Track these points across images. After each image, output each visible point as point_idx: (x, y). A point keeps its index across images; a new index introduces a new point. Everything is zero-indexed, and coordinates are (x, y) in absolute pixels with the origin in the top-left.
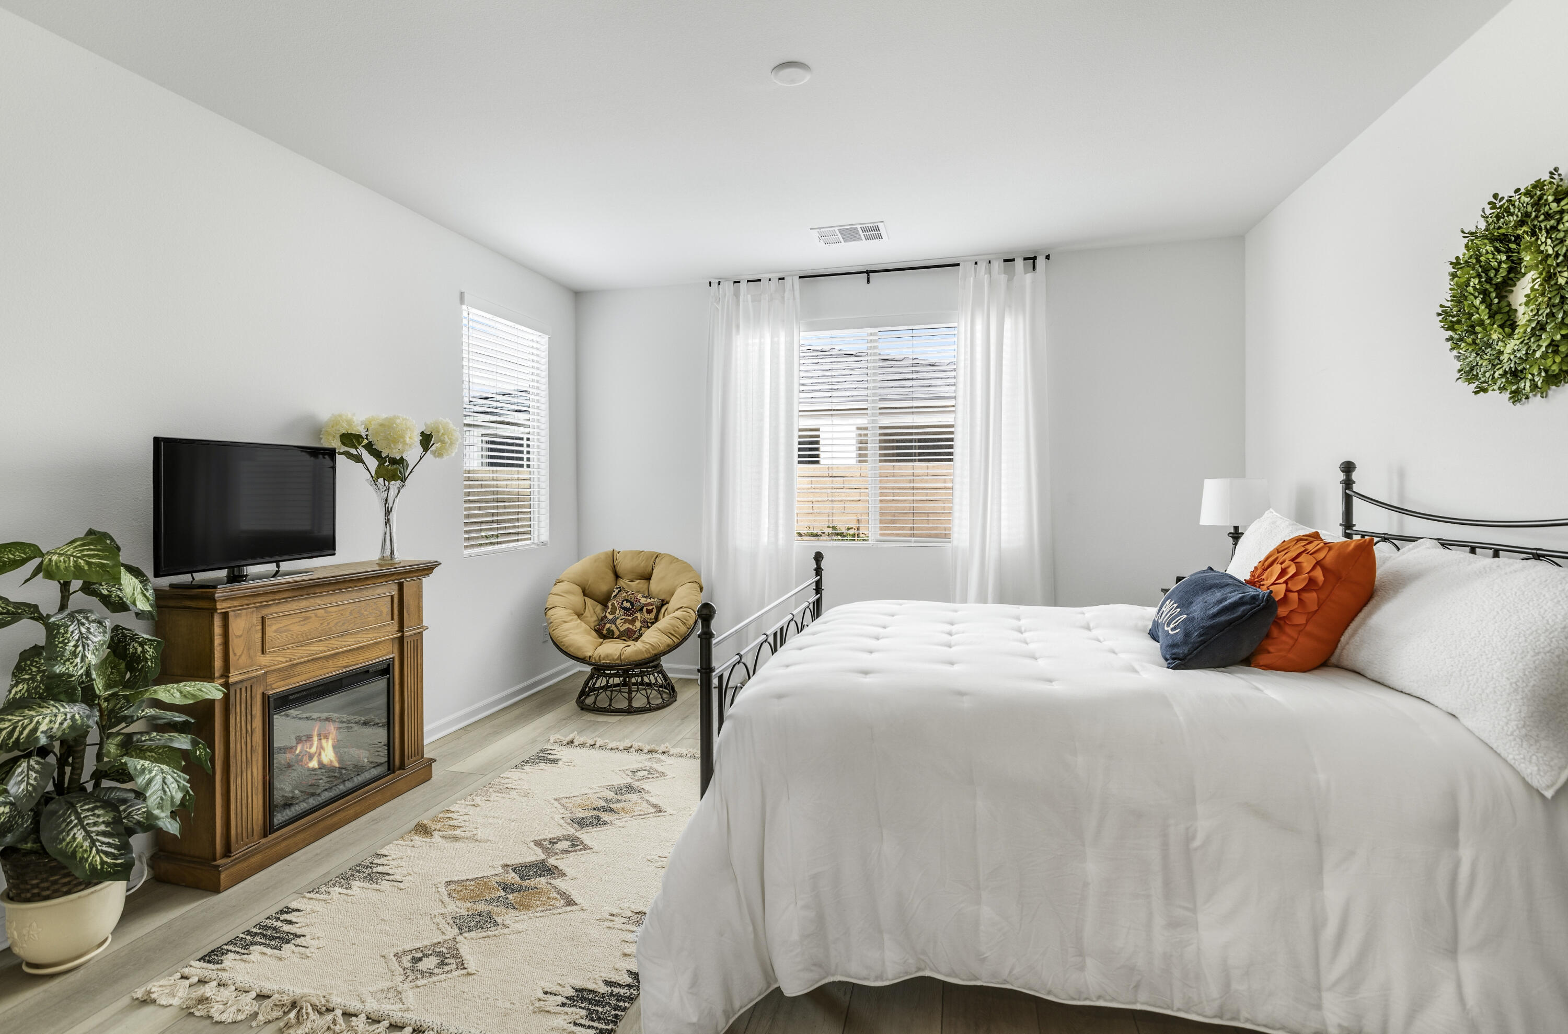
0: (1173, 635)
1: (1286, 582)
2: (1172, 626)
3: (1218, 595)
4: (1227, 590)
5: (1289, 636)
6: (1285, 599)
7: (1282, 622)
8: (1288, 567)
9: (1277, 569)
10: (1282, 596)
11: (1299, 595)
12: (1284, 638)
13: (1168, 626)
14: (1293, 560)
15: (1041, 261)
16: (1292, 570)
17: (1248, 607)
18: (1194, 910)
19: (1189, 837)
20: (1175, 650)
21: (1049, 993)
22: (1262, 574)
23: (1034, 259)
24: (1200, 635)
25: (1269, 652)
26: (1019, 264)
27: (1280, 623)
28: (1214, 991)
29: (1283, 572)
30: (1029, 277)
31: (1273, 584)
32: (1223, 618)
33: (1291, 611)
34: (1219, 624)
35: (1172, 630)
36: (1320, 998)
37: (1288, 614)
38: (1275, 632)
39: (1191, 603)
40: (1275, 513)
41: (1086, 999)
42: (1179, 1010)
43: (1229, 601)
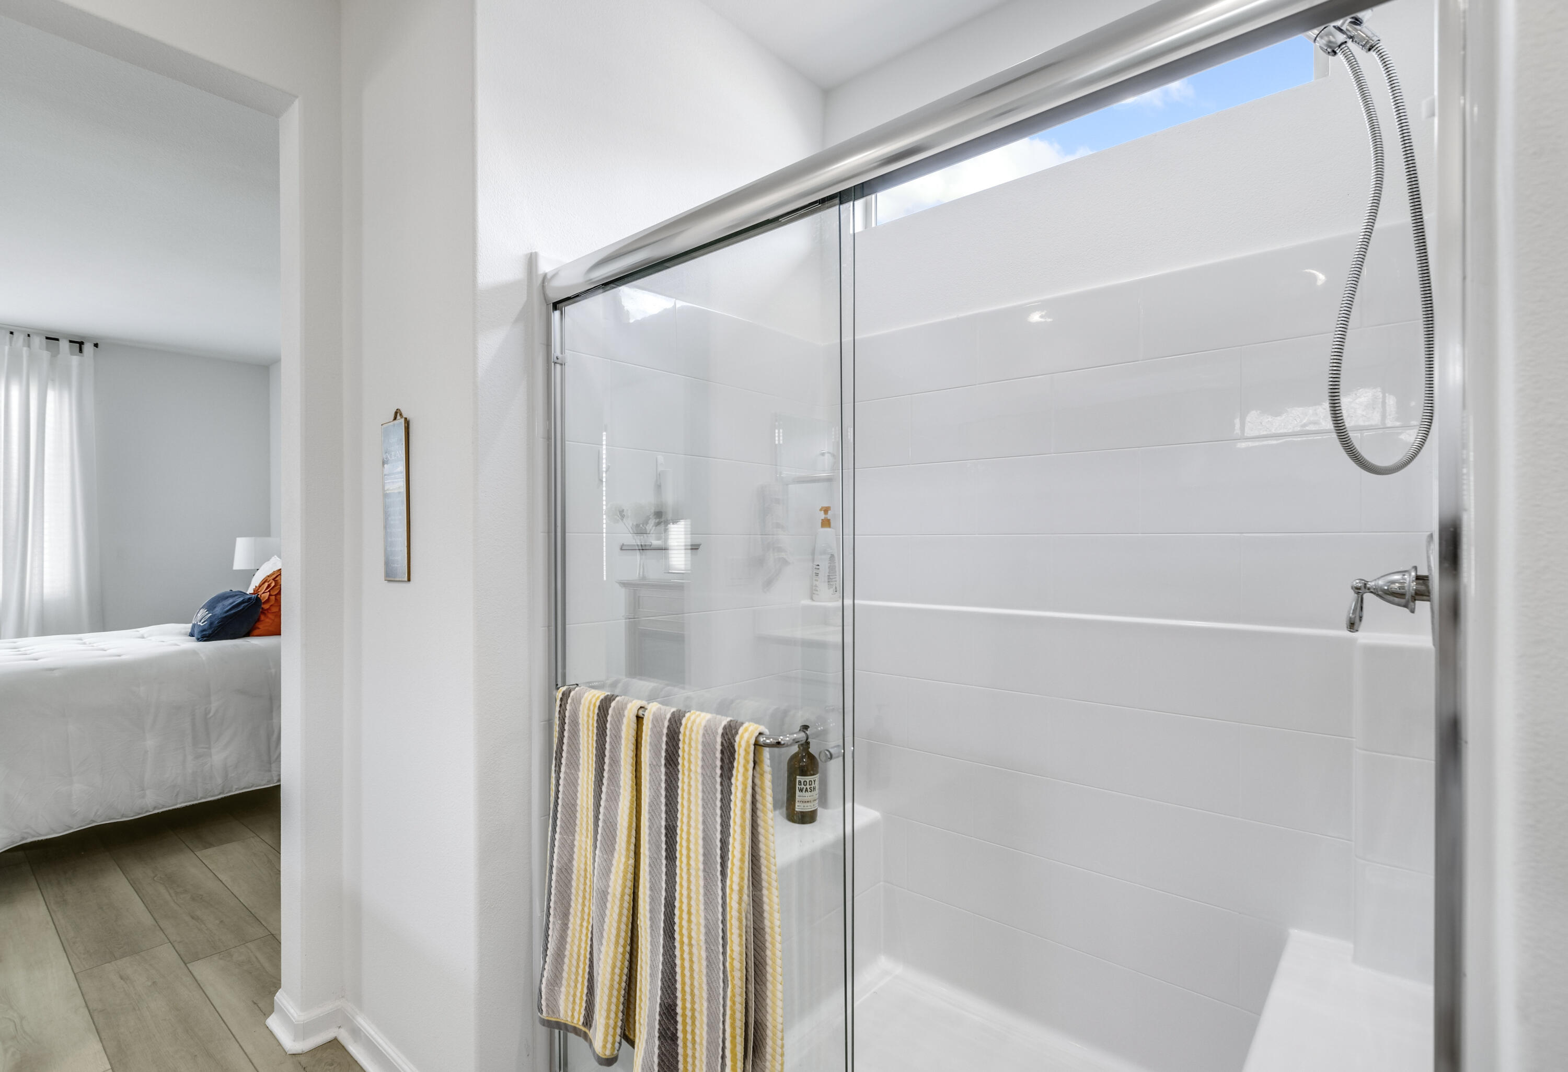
0: (203, 626)
1: (269, 591)
2: (202, 621)
3: (231, 600)
4: (236, 597)
5: (270, 619)
6: (268, 600)
7: (266, 612)
8: (271, 583)
9: (266, 584)
10: (267, 598)
11: (276, 597)
12: (267, 620)
13: (200, 622)
14: (274, 579)
15: (88, 348)
16: (273, 584)
17: (246, 604)
18: (209, 748)
19: (207, 713)
20: (204, 633)
21: (123, 816)
22: (258, 589)
23: (81, 344)
24: (218, 623)
25: (259, 628)
26: (64, 345)
27: (264, 612)
28: (219, 781)
29: (269, 586)
30: (75, 359)
31: (264, 593)
32: (232, 612)
33: (271, 605)
34: (230, 615)
35: (203, 623)
36: (271, 767)
37: (269, 607)
38: (262, 617)
39: (215, 607)
40: (277, 558)
41: (147, 812)
42: (201, 798)
43: (237, 602)
